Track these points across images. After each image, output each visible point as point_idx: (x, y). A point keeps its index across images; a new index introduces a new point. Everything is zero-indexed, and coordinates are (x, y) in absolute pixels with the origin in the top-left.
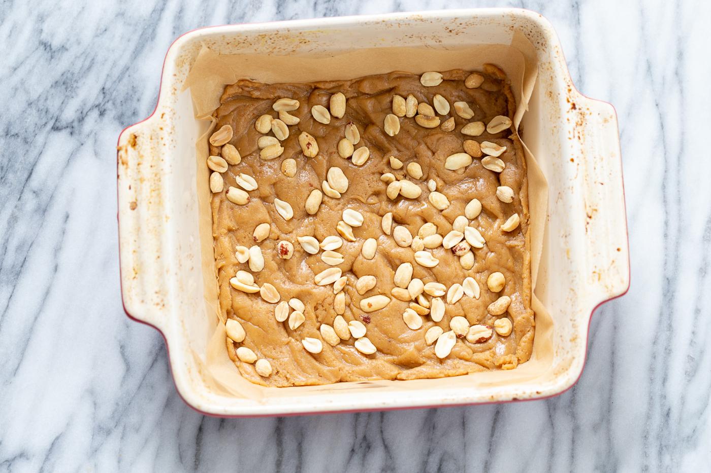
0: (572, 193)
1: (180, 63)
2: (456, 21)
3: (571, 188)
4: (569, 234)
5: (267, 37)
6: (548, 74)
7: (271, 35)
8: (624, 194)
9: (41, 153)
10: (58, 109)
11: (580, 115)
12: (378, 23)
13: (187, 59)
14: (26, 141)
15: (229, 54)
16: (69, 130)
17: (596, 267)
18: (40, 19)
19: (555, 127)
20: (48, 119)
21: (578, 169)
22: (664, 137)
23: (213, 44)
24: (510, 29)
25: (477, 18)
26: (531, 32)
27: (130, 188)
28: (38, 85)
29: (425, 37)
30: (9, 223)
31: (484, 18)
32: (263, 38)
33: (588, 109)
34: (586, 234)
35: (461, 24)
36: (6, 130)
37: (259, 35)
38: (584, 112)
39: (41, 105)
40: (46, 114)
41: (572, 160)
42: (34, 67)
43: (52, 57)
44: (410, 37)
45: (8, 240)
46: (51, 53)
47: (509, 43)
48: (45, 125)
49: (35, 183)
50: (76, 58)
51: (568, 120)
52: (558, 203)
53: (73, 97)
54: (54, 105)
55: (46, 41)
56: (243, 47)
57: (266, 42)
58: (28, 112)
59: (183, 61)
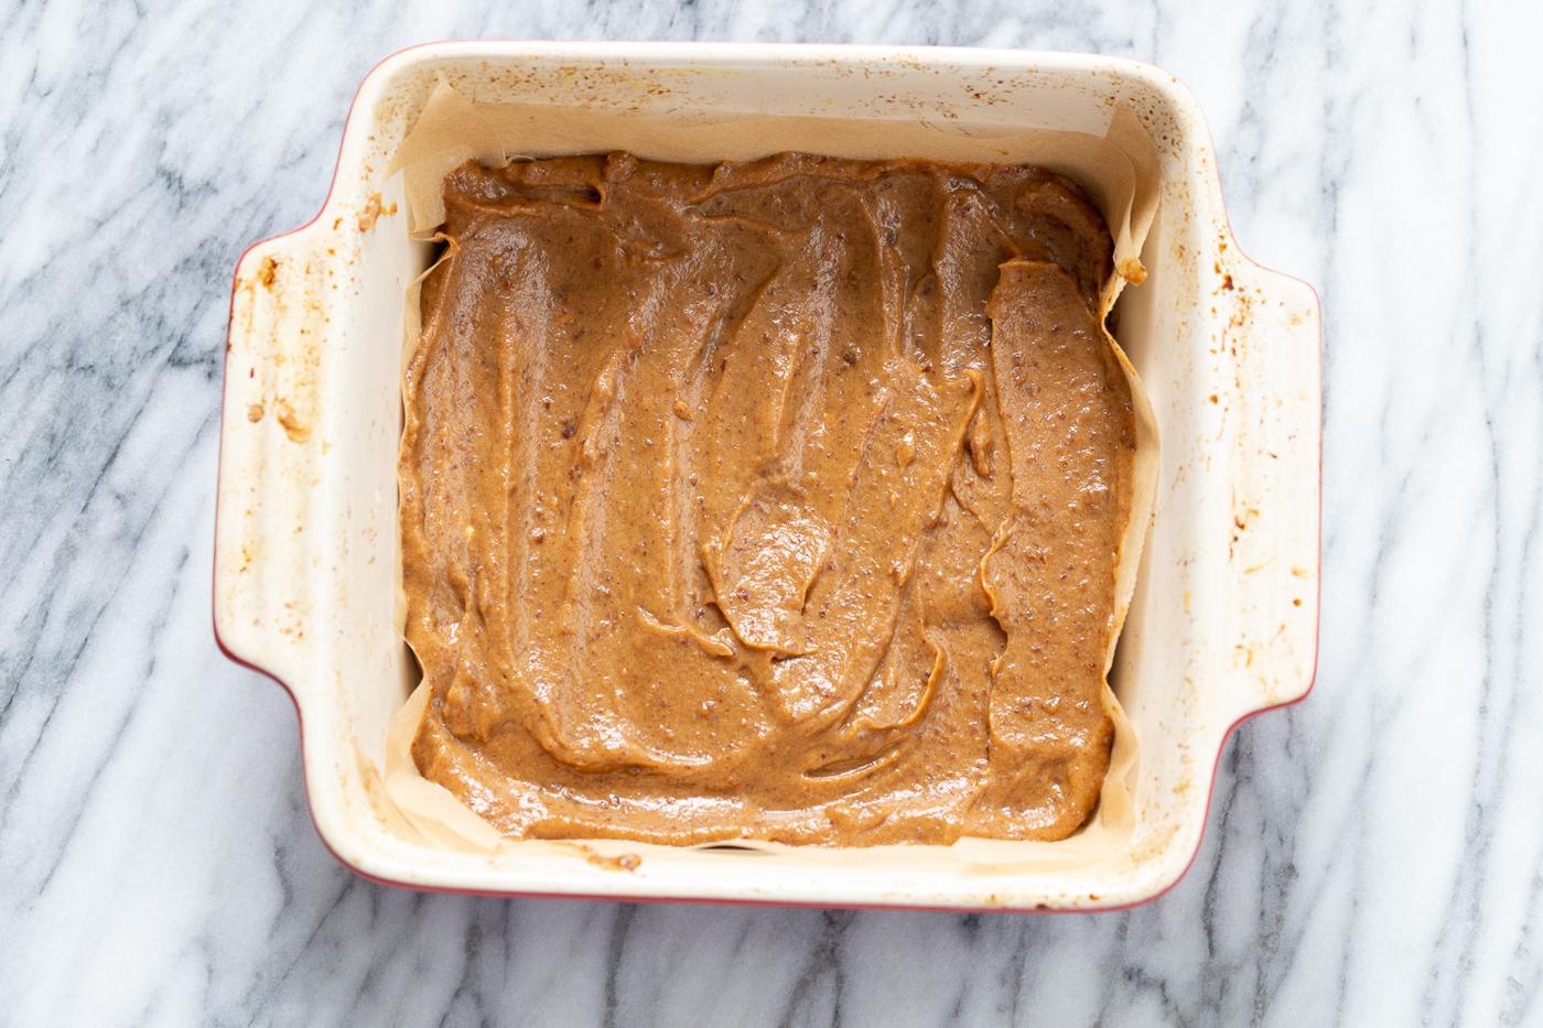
0: (1208, 470)
1: (385, 114)
2: (991, 73)
3: (1206, 459)
4: (1193, 560)
5: (578, 74)
6: (1181, 207)
7: (587, 70)
8: (1320, 483)
9: (141, 412)
10: (185, 320)
11: (1240, 302)
12: (821, 64)
13: (401, 106)
14: (109, 383)
15: (494, 102)
16: (204, 367)
17: (1243, 636)
18: (163, 118)
19: (1184, 323)
20: (161, 340)
21: (1224, 420)
22: (1498, 492)
23: (460, 78)
24: (1106, 103)
25: (1037, 72)
26: (1151, 112)
27: (252, 374)
28: (146, 264)
29: (921, 104)
30: (57, 559)
31: (1052, 74)
32: (570, 74)
33: (1259, 291)
34: (1230, 561)
35: (1000, 82)
36: (68, 356)
37: (562, 68)
38: (1250, 298)
39: (149, 306)
40: (159, 329)
41: (1215, 399)
42: (141, 222)
43: (182, 205)
44: (889, 101)
45: (52, 595)
46: (181, 197)
47: (1102, 133)
48: (153, 352)
49: (120, 477)
50: (234, 210)
51: (1214, 311)
52: (1176, 489)
53: (219, 297)
54: (176, 310)
55: (171, 170)
56: (525, 90)
57: (576, 83)
58: (119, 320)
59: (393, 109)
